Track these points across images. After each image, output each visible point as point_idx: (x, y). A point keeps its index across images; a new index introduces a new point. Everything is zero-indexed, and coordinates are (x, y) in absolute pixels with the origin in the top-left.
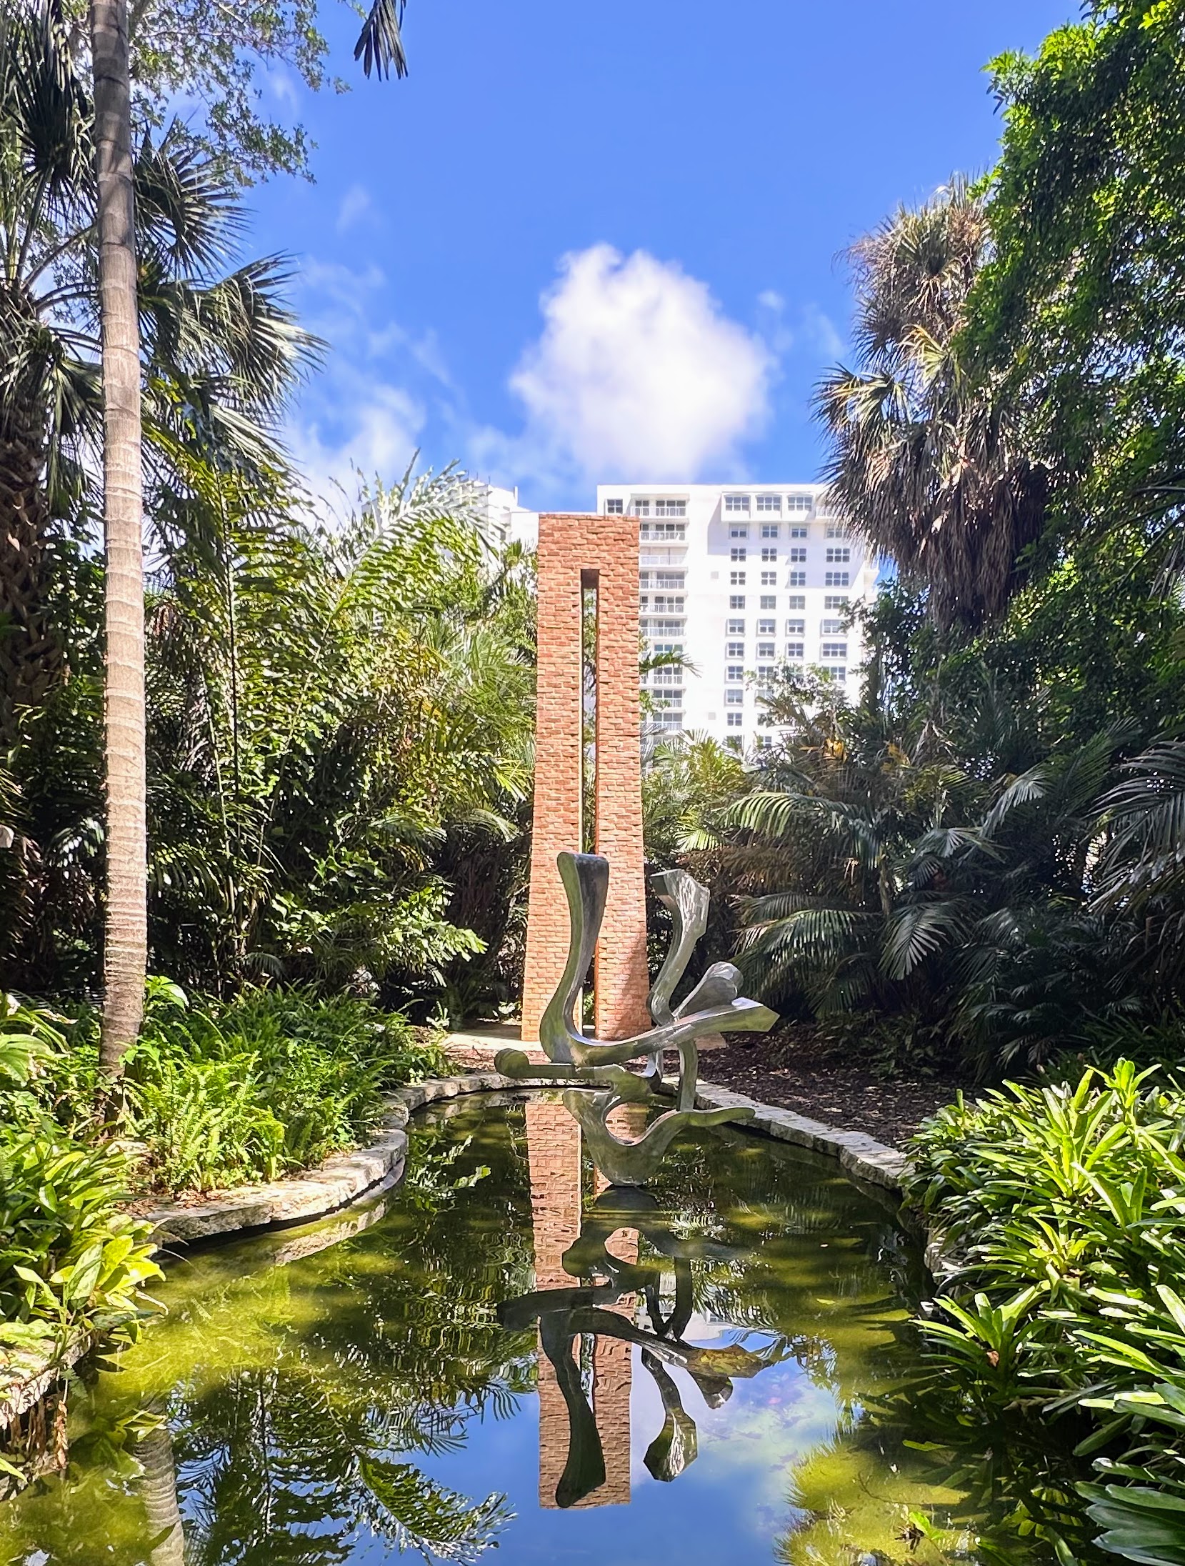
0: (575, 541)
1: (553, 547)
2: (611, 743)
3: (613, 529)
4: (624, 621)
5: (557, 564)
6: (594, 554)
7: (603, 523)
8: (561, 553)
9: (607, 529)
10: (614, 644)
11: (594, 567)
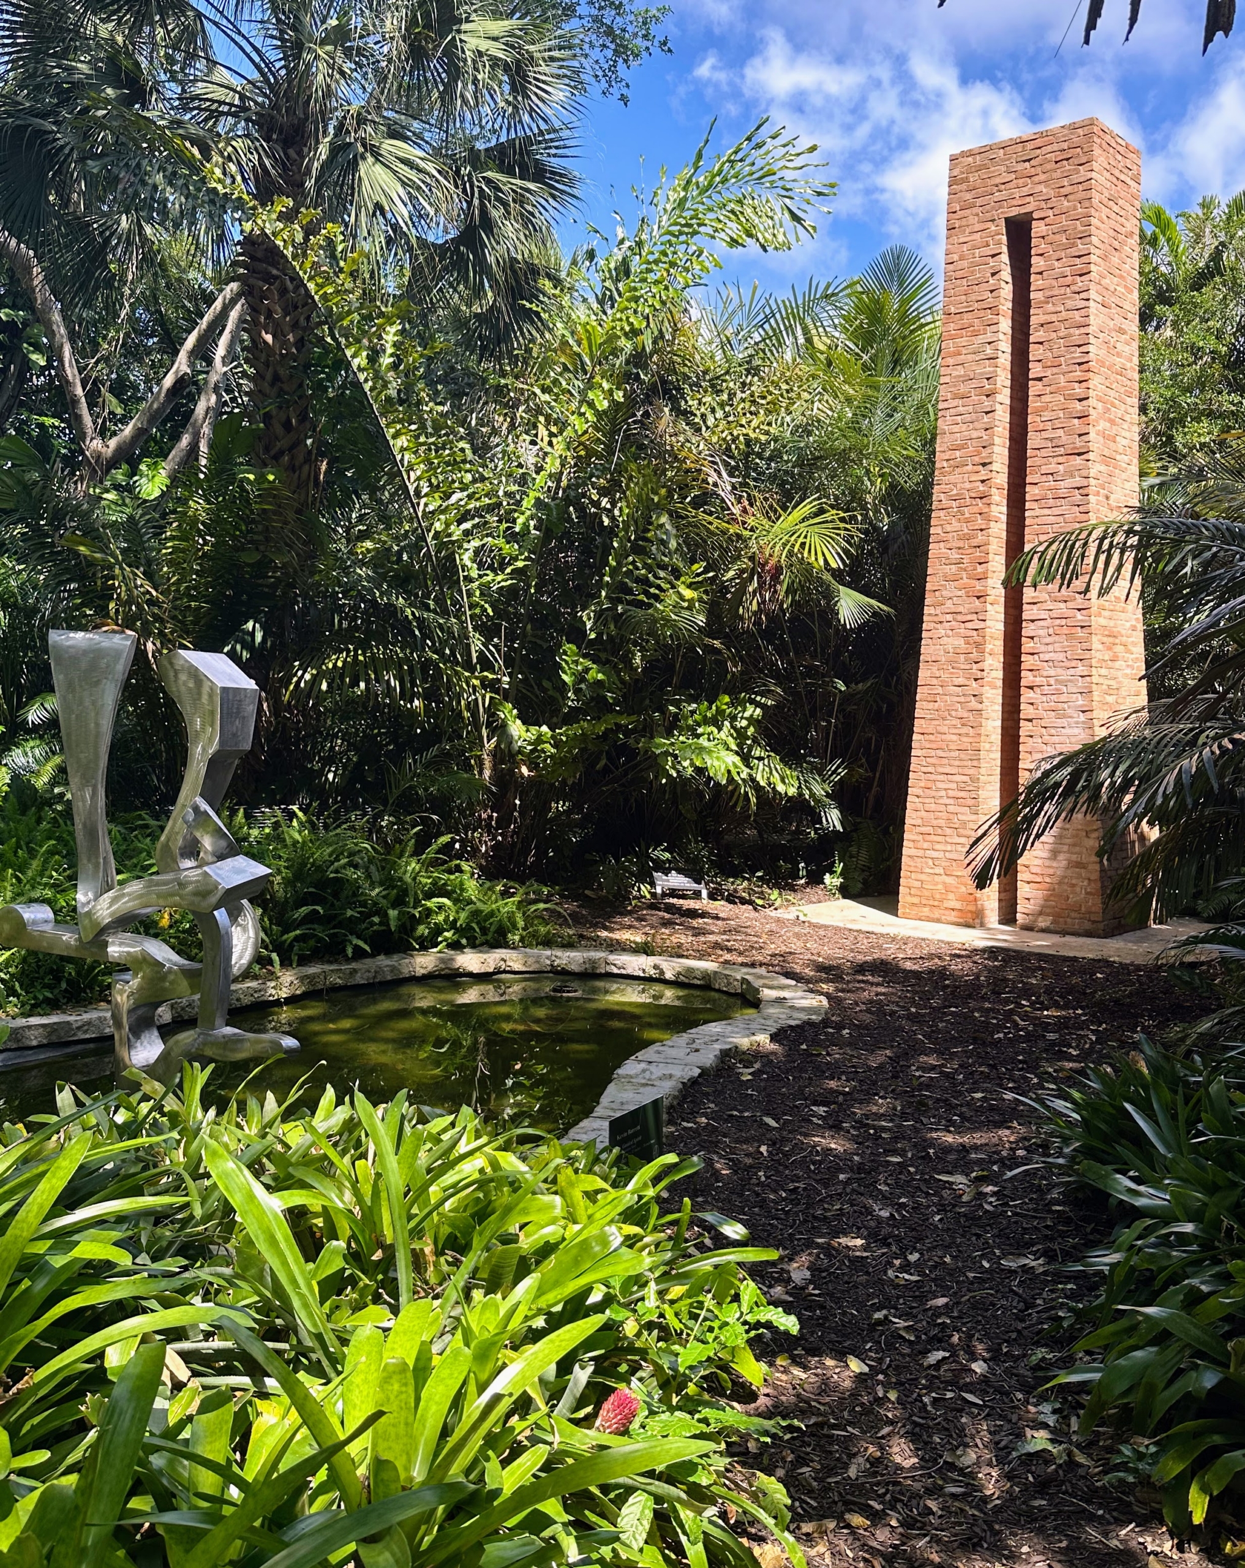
0: (998, 180)
1: (968, 196)
2: (1044, 469)
3: (1055, 147)
4: (1069, 279)
5: (973, 220)
6: (1025, 191)
7: (1038, 143)
8: (979, 202)
9: (1044, 150)
10: (1054, 318)
11: (1023, 210)
